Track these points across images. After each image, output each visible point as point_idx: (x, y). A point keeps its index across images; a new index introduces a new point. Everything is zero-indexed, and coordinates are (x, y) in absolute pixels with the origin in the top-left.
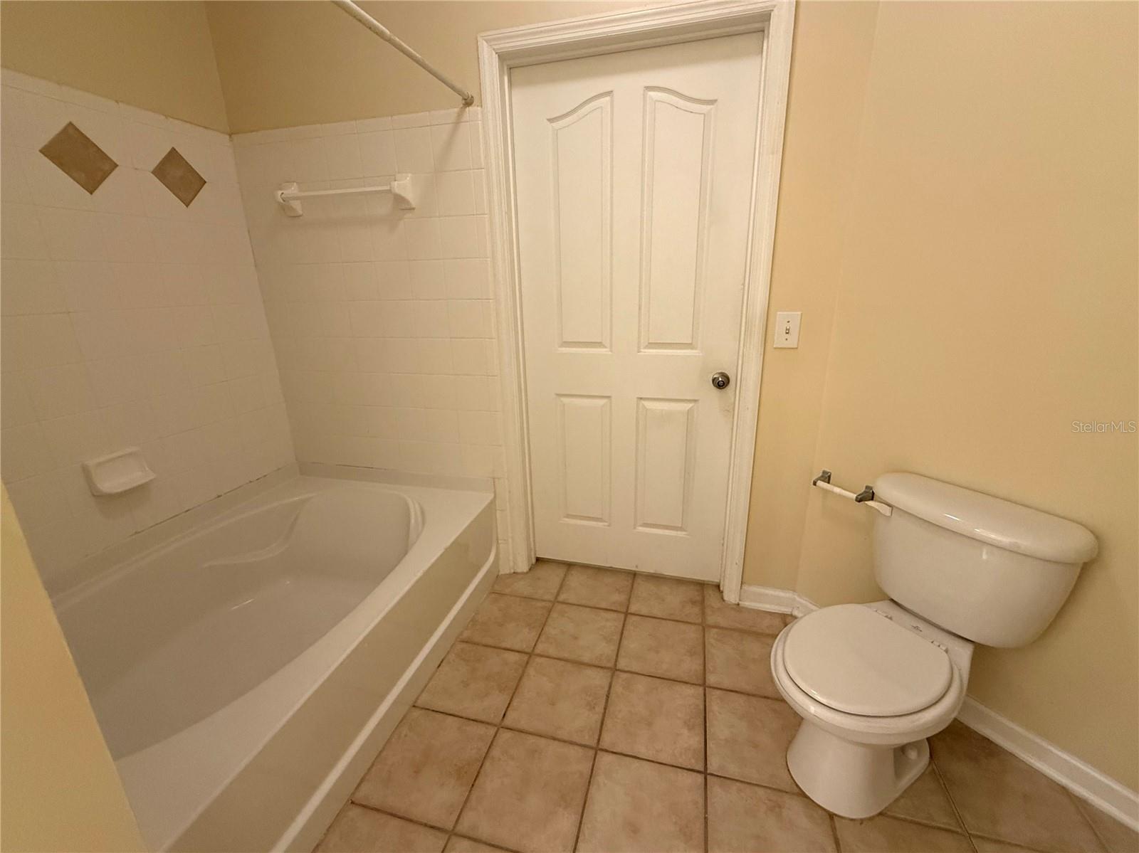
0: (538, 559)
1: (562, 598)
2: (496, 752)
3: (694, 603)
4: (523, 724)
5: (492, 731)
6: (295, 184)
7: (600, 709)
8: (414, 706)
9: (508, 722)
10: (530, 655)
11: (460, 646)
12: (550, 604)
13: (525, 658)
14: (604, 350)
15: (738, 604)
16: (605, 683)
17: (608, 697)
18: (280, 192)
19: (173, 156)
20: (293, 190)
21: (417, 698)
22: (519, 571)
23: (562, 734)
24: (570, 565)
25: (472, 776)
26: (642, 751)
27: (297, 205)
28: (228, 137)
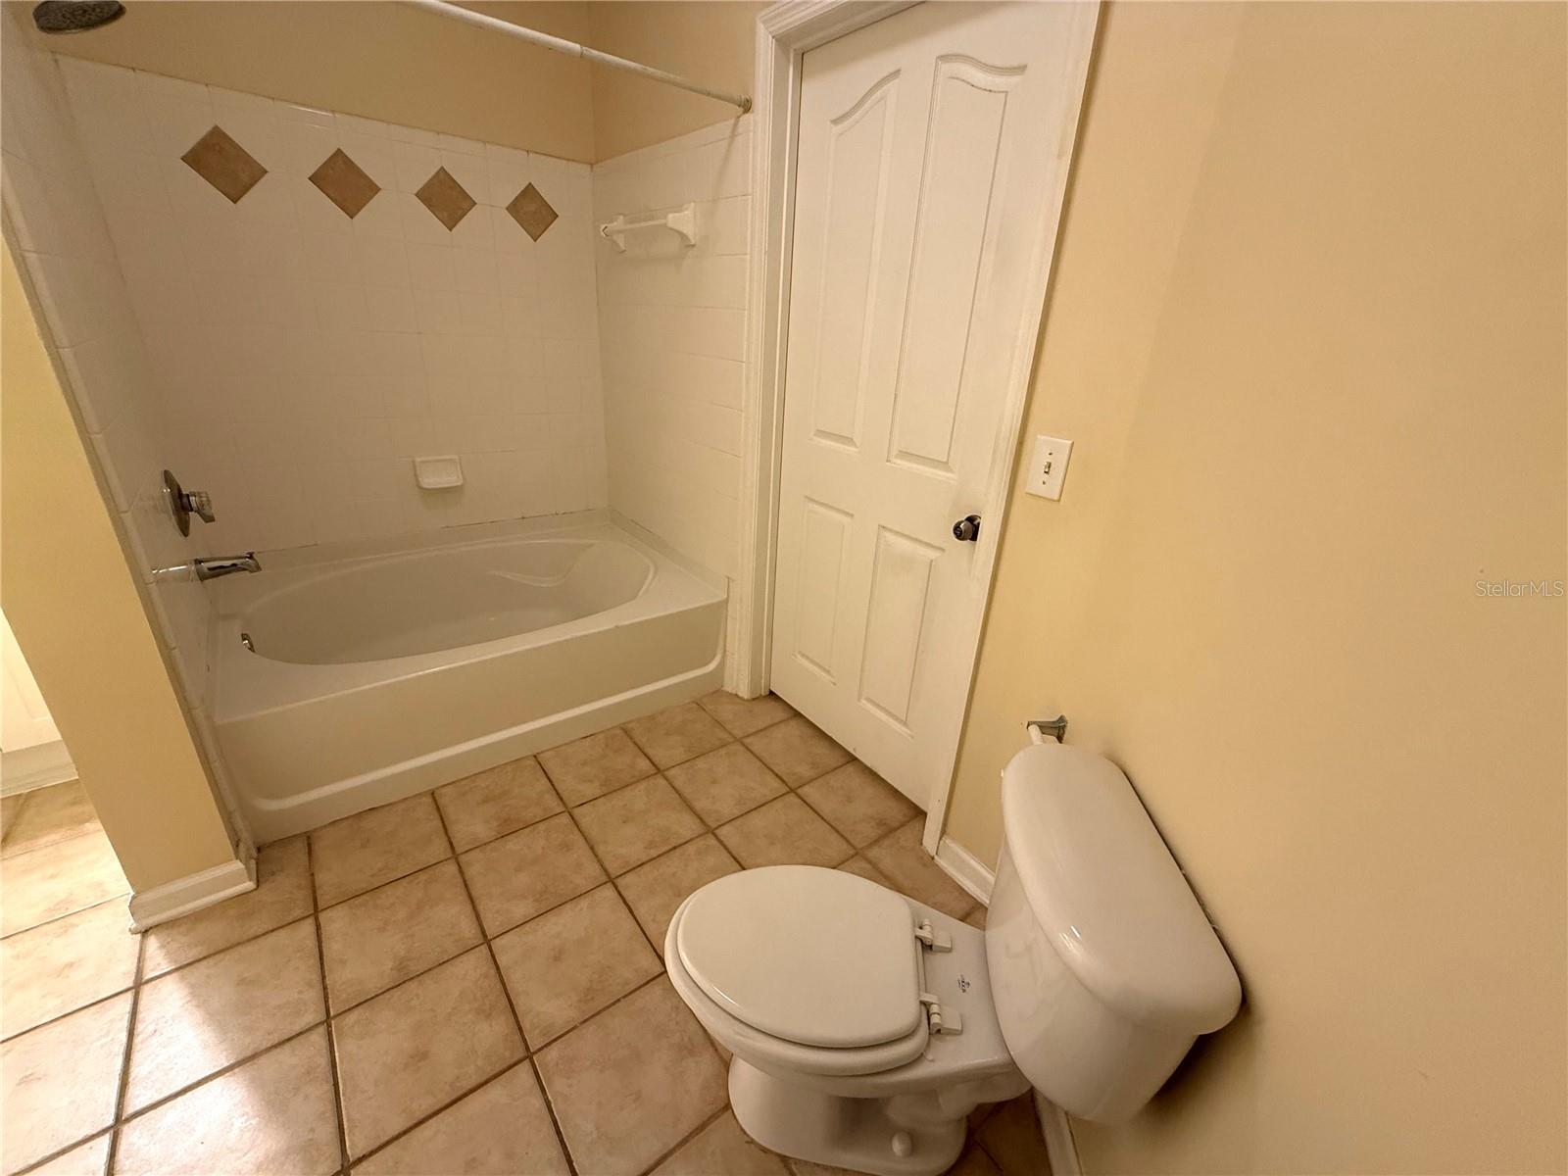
0: (772, 693)
1: (747, 741)
2: (542, 827)
3: (881, 823)
4: (584, 822)
5: (561, 809)
6: (622, 217)
7: (654, 853)
8: (535, 756)
9: (576, 812)
10: (659, 771)
11: (619, 732)
12: (731, 740)
13: (653, 770)
14: (853, 449)
15: (933, 858)
16: (688, 835)
17: (675, 848)
18: (603, 227)
19: (529, 192)
20: (619, 223)
21: (542, 752)
22: (740, 695)
23: (601, 850)
24: (797, 715)
25: (508, 830)
26: (642, 911)
27: (621, 241)
28: (588, 167)
